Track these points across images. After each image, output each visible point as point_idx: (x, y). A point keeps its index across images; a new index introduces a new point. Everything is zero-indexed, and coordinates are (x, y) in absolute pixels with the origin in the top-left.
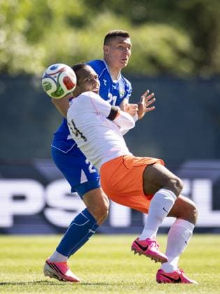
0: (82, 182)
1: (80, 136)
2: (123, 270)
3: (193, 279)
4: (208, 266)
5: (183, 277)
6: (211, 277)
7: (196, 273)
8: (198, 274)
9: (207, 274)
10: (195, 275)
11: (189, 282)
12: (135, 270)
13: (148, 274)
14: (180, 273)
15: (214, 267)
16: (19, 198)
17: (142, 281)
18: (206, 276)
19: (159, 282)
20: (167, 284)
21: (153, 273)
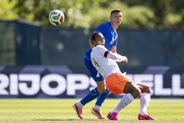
0: (97, 76)
1: (97, 65)
2: (124, 114)
3: (155, 118)
4: (161, 113)
5: (150, 117)
6: (163, 118)
7: (156, 115)
8: (157, 116)
9: (161, 116)
10: (156, 116)
11: (153, 120)
12: (129, 114)
13: (135, 116)
14: (148, 115)
15: (164, 113)
16: (78, 82)
17: (132, 119)
18: (160, 117)
19: (139, 119)
20: (143, 120)
21: (137, 116)
